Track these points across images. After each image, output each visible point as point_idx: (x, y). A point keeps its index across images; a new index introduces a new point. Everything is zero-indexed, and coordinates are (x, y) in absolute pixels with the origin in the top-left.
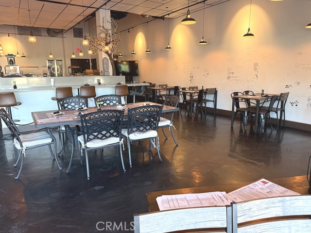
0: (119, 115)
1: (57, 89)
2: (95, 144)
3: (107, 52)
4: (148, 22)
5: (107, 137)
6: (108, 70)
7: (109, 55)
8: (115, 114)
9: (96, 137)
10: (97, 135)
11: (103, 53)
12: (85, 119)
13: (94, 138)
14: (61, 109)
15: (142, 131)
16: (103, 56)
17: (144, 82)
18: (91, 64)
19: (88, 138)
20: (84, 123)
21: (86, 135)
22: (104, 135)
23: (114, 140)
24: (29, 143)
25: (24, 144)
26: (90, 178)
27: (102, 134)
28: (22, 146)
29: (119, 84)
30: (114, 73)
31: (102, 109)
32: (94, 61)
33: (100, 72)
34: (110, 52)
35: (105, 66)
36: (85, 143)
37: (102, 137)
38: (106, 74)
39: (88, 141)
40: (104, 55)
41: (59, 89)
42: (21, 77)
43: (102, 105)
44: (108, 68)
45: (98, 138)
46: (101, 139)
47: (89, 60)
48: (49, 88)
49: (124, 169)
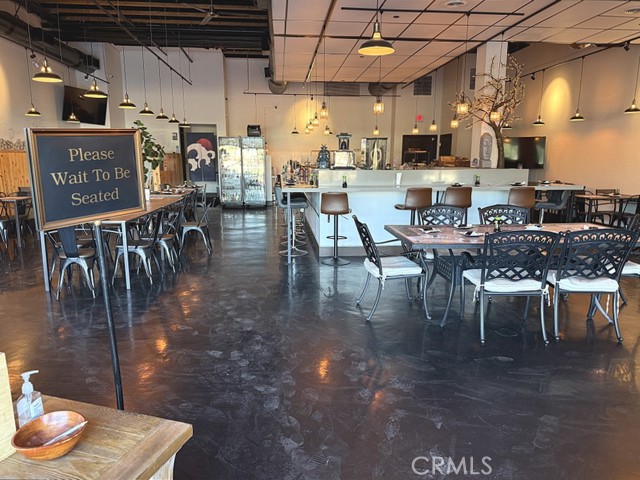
0: (550, 240)
1: (408, 190)
2: (499, 286)
3: (492, 124)
4: (583, 57)
5: (522, 278)
6: (490, 156)
7: (496, 129)
8: (545, 239)
9: (503, 275)
10: (507, 271)
11: (484, 124)
12: (492, 242)
13: (499, 276)
14: (416, 223)
15: (587, 277)
16: (483, 132)
17: (558, 182)
18: (439, 144)
19: (489, 274)
20: (488, 250)
21: (487, 270)
22: (518, 274)
23: (531, 286)
24: (391, 269)
25: (384, 270)
26: (485, 340)
27: (514, 271)
28: (381, 273)
29: (517, 184)
30: (501, 163)
31: (502, 229)
32: (447, 139)
33: (472, 160)
34: (497, 124)
35: (485, 149)
36: (482, 282)
37: (514, 276)
38: (484, 164)
39: (488, 280)
40: (486, 129)
41: (412, 192)
42: (354, 169)
43: (504, 222)
44: (489, 154)
45: (507, 277)
46: (511, 279)
47: (436, 137)
48: (392, 188)
49: (545, 338)
